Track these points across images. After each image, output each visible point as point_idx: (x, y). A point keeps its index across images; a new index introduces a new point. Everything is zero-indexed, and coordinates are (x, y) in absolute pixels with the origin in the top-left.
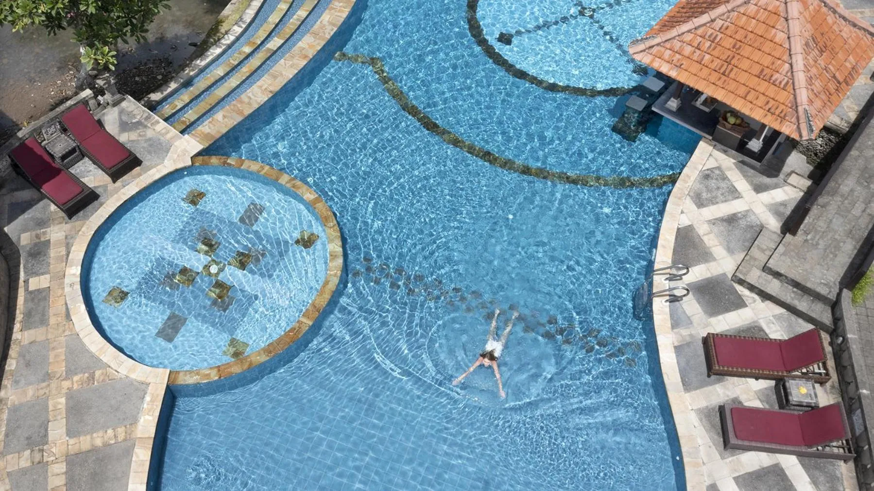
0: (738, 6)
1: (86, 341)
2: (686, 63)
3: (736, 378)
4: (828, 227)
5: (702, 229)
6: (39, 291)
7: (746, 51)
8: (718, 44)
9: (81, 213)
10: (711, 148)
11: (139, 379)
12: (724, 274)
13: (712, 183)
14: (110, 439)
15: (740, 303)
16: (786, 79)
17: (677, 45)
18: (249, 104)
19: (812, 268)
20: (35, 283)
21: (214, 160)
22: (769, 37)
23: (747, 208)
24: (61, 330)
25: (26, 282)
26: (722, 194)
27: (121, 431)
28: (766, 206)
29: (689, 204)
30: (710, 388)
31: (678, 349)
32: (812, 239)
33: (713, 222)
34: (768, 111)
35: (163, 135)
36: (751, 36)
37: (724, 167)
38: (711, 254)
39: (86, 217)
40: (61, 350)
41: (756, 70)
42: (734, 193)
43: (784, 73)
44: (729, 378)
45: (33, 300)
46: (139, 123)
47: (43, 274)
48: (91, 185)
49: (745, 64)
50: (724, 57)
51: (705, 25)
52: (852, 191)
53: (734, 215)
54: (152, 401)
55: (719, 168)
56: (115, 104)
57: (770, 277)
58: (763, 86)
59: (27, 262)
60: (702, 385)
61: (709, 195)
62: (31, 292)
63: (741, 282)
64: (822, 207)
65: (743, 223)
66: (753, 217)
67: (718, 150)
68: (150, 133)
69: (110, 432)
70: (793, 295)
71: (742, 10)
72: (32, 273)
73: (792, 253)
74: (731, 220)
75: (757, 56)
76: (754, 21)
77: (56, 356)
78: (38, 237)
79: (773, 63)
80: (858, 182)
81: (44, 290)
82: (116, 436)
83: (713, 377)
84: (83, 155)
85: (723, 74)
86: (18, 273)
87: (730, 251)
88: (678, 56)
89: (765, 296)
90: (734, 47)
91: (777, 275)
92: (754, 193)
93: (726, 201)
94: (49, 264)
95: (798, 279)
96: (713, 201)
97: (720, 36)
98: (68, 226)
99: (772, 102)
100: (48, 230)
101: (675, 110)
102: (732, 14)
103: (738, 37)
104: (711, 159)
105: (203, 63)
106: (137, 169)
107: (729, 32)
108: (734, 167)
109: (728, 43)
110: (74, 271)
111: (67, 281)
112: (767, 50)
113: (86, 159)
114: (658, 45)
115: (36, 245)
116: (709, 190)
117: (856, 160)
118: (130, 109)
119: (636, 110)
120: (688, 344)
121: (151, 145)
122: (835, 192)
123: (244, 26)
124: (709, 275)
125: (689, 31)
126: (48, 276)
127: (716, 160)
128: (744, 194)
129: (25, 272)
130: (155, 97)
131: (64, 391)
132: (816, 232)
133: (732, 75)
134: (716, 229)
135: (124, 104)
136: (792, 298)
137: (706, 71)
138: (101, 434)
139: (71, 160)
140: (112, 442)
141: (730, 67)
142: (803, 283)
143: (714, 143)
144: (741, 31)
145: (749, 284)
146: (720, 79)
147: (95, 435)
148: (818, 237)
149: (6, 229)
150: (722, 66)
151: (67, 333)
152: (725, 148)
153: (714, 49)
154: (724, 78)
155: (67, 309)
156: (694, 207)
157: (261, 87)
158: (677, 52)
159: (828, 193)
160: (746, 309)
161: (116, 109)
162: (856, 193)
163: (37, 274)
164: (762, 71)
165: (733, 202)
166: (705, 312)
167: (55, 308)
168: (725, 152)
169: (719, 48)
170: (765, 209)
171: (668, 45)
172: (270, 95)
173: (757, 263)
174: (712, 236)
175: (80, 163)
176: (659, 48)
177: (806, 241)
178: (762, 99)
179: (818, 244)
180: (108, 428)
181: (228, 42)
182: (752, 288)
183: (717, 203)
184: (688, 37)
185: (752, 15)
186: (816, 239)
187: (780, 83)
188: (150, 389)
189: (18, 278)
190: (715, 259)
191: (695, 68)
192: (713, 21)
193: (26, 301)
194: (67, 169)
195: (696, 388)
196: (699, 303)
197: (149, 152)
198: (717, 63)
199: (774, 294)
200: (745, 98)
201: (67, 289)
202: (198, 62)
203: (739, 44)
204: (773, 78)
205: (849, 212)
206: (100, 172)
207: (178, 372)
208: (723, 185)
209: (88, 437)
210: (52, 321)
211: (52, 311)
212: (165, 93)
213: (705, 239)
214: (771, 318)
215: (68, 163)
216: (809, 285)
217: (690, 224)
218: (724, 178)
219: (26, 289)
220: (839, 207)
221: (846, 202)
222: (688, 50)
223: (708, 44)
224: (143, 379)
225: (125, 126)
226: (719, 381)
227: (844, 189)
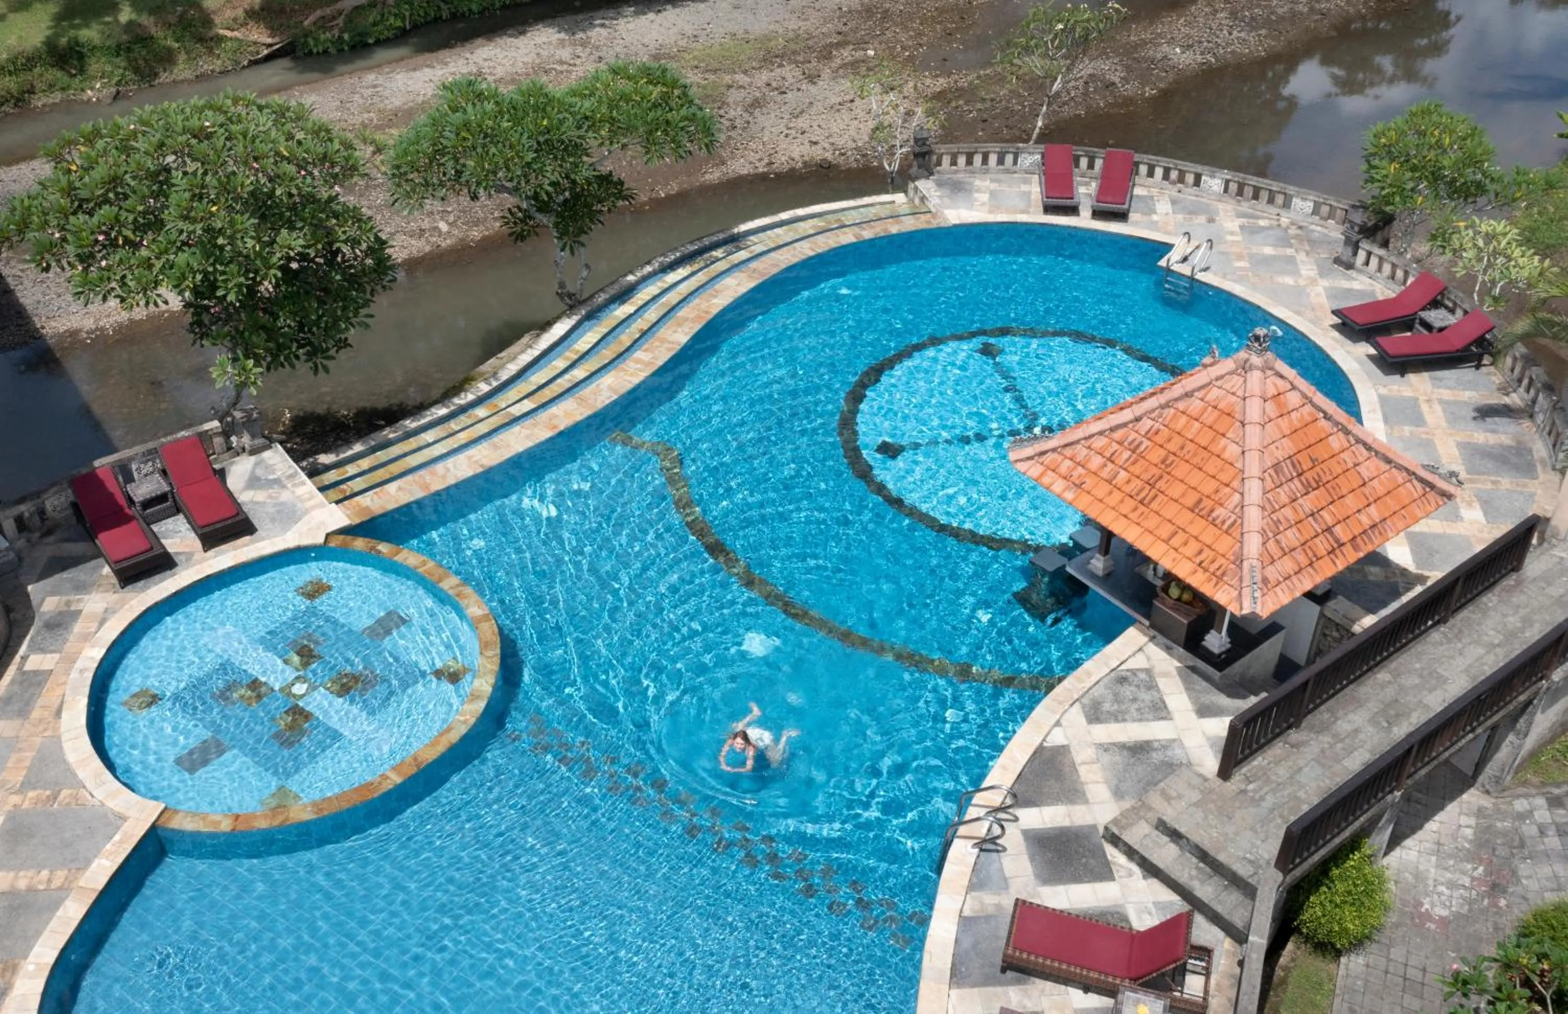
0: (1176, 400)
1: (67, 746)
2: (1089, 482)
3: (1049, 984)
4: (1291, 778)
5: (1082, 755)
6: (36, 673)
7: (1181, 470)
8: (1141, 456)
9: (141, 584)
10: (1146, 639)
11: (117, 809)
12: (1094, 827)
13: (1127, 691)
14: (40, 882)
15: (1105, 873)
16: (1233, 517)
17: (1081, 452)
18: (444, 477)
19: (1237, 834)
20: (36, 662)
21: (360, 544)
22: (1215, 449)
23: (1174, 736)
24: (41, 728)
25: (24, 658)
26: (1138, 710)
27: (61, 875)
28: (1208, 739)
29: (1076, 715)
30: (999, 989)
31: (965, 922)
32: (1254, 791)
33: (1105, 748)
34: (1200, 564)
35: (302, 501)
36: (1190, 446)
37: (1157, 670)
38: (1084, 794)
39: (143, 590)
40: (29, 755)
41: (1190, 500)
42: (1160, 710)
43: (1231, 507)
44: (1038, 981)
45: (21, 683)
46: (277, 481)
47: (51, 652)
48: (171, 550)
49: (1176, 490)
50: (1146, 476)
51: (1125, 425)
52: (1357, 731)
53: (1148, 743)
54: (121, 842)
55: (1148, 671)
56: (254, 452)
57: (1166, 839)
58: (1197, 526)
59: (38, 633)
60: (987, 981)
61: (1116, 707)
62: (25, 673)
63: (1115, 840)
64: (1292, 746)
65: (1156, 757)
66: (1178, 751)
67: (1157, 645)
68: (285, 496)
69: (45, 873)
70: (1194, 872)
71: (1181, 405)
72: (37, 648)
73: (1212, 806)
74: (1139, 749)
75: (1195, 478)
76: (1197, 425)
77: (19, 761)
78: (68, 604)
79: (1217, 491)
80: (1373, 721)
81: (44, 672)
82: (49, 881)
83: (1010, 974)
84: (178, 511)
85: (1141, 502)
86: (19, 645)
87: (1118, 794)
88: (1080, 470)
89: (1151, 870)
90: (1163, 462)
91: (1175, 835)
92: (1193, 716)
93: (1140, 720)
94: (65, 641)
95: (1207, 845)
96: (1118, 717)
97: (1146, 443)
98: (116, 596)
99: (1207, 552)
100: (86, 597)
101: (1100, 573)
102: (1166, 411)
103: (1172, 447)
104: (1140, 656)
105: (414, 425)
106: (247, 539)
107: (1159, 439)
108: (1175, 673)
109: (1156, 455)
110: (94, 654)
111: (79, 664)
112: (1212, 471)
113: (181, 517)
114: (1054, 450)
115: (60, 613)
116: (1117, 699)
117: (1383, 687)
118: (271, 462)
119: (1044, 570)
120: (988, 918)
121: (278, 512)
122: (1324, 728)
123: (495, 384)
124: (1066, 823)
125: (1101, 433)
126: (57, 656)
127: (1148, 659)
128: (1176, 716)
129: (29, 646)
130: (325, 459)
131: (8, 808)
132: (1268, 781)
133: (1154, 505)
134: (1106, 758)
135: (267, 454)
136: (1191, 878)
137: (1117, 496)
138: (30, 873)
139: (158, 512)
140: (41, 887)
141: (1154, 491)
142: (1212, 853)
143: (1152, 632)
144: (1177, 440)
145: (1126, 844)
146: (1136, 509)
147: (22, 874)
148: (1266, 789)
149: (30, 588)
150: (1142, 489)
151: (48, 733)
152: (1169, 643)
153: (1134, 463)
154: (1142, 508)
155: (62, 702)
156: (1083, 720)
157: (470, 458)
158: (1079, 464)
159: (1311, 729)
160: (1112, 884)
161: (253, 459)
162: (1361, 736)
163: (43, 651)
164: (1200, 501)
165: (1152, 724)
166: (1037, 876)
167: (48, 697)
168: (1168, 649)
169: (1142, 462)
170: (1203, 741)
171: (1068, 452)
172: (480, 470)
173: (1150, 815)
174: (1096, 767)
175: (170, 520)
176: (1054, 456)
177: (1244, 792)
178: (1193, 546)
179: (1262, 799)
180: (44, 867)
181: (462, 402)
182: (1131, 853)
183: (1124, 720)
184: (1099, 442)
185: (1194, 414)
186: (1262, 792)
187: (1223, 522)
188: (126, 827)
189: (16, 652)
190: (1086, 802)
191: (1102, 490)
192: (1138, 419)
193: (13, 682)
194: (148, 525)
195: (974, 985)
196: (1032, 860)
197: (273, 520)
198: (1136, 484)
199: (1161, 866)
200: (1167, 541)
201: (74, 675)
202: (408, 422)
203: (1172, 458)
204: (1214, 515)
205: (1338, 761)
206: (193, 535)
207: (176, 812)
208: (1146, 696)
209: (12, 874)
210: (36, 714)
211: (40, 702)
212: (342, 456)
213: (1083, 771)
214: (1150, 906)
215: (152, 514)
216: (1222, 857)
217: (1065, 743)
218: (1151, 685)
219: (20, 668)
220: (1323, 751)
221: (1339, 745)
222: (1096, 461)
223: (1127, 454)
224: (122, 810)
225: (254, 482)
226: (1018, 982)
227: (1343, 726)
